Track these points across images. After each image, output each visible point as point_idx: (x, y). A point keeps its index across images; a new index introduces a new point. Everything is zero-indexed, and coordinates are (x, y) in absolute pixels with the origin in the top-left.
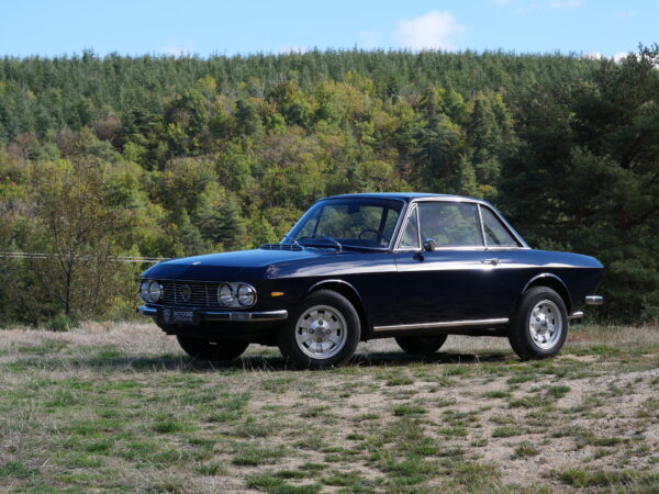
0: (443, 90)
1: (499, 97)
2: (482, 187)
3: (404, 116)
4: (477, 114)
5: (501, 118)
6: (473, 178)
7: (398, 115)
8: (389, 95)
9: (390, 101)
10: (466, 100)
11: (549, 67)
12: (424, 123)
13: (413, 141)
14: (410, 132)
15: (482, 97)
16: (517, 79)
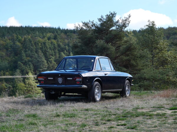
0: (16, 35)
1: (30, 37)
2: (27, 58)
3: (7, 41)
4: (25, 41)
5: (31, 42)
6: (25, 56)
7: (6, 41)
8: (3, 36)
9: (3, 38)
10: (22, 38)
11: (41, 30)
12: (12, 43)
13: (9, 47)
14: (9, 45)
15: (25, 37)
16: (34, 33)
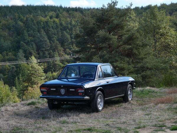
0: (18, 15)
1: (32, 16)
2: (30, 38)
3: (9, 21)
4: (27, 20)
5: (33, 21)
6: (27, 35)
7: (8, 21)
8: (5, 16)
9: (5, 18)
10: (24, 17)
11: (43, 8)
12: (14, 23)
13: (12, 27)
14: (11, 25)
15: (28, 16)
16: (35, 12)
